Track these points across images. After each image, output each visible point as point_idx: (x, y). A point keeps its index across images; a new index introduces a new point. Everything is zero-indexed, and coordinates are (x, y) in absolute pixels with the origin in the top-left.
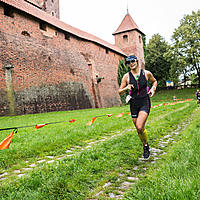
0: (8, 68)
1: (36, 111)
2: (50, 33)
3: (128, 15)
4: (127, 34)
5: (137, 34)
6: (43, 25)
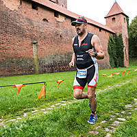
0: (35, 43)
1: (52, 72)
2: (61, 19)
3: (116, 3)
4: (115, 17)
5: (123, 17)
6: (57, 13)
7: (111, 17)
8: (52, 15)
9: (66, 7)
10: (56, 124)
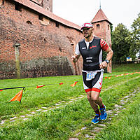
0: (17, 46)
1: (35, 76)
3: (100, 10)
4: (99, 23)
5: (106, 24)
6: (41, 16)
7: (96, 24)
8: (37, 18)
9: (51, 11)
10: (36, 132)
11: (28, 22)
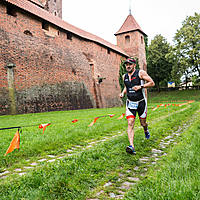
0: (10, 67)
1: (37, 110)
3: (130, 15)
4: (129, 34)
5: (139, 35)
6: (46, 24)
7: (125, 35)
8: (39, 26)
9: (60, 16)
10: (37, 192)
11: (27, 32)
